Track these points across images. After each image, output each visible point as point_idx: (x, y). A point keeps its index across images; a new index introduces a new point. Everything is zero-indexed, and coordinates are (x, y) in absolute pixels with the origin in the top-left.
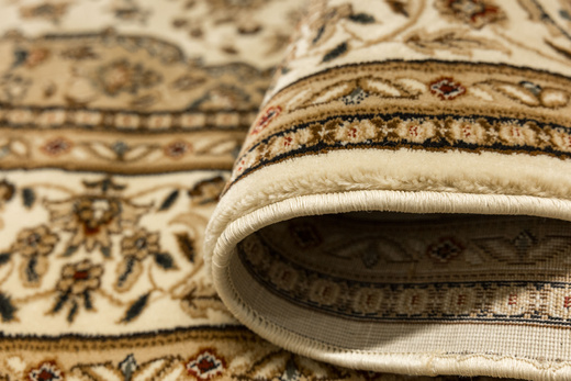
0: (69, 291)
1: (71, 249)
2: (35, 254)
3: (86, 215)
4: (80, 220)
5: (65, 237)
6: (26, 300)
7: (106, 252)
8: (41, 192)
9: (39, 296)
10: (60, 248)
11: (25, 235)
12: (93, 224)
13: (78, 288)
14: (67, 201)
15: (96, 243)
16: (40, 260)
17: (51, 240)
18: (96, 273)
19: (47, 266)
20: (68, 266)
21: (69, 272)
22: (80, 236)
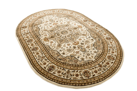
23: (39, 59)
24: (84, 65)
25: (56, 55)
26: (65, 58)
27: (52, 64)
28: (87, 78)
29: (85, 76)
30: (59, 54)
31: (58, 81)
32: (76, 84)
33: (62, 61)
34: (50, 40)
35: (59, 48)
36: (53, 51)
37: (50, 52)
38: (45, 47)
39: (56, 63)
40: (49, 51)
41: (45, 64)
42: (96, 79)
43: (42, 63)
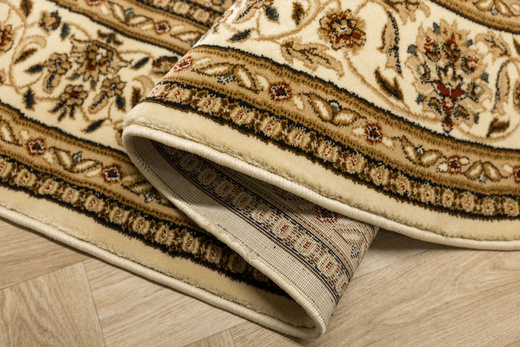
0: (65, 102)
1: (76, 76)
2: (56, 72)
3: (91, 56)
4: (87, 58)
5: (75, 66)
6: (42, 99)
7: (93, 84)
8: (73, 30)
9: (49, 98)
10: (70, 73)
11: (55, 57)
12: (93, 63)
13: (70, 102)
14: (85, 42)
15: (91, 76)
16: (57, 76)
17: (67, 66)
18: (83, 96)
19: (59, 82)
20: (70, 86)
21: (69, 90)
22: (83, 69)
43: (310, 35)
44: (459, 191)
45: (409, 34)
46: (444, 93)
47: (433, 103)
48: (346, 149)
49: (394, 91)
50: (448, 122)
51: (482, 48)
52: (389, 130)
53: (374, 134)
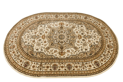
23: (83, 68)
24: (102, 44)
25: (85, 55)
26: (91, 51)
27: (93, 62)
28: (113, 48)
29: (111, 48)
30: (85, 53)
31: (109, 65)
32: (115, 56)
33: (93, 54)
34: (65, 51)
35: (78, 49)
36: (80, 55)
37: (80, 57)
38: (71, 58)
39: (93, 59)
40: (78, 57)
41: (90, 66)
42: (115, 44)
43: (89, 68)
44: (103, 69)
45: (93, 63)
46: (97, 65)
47: (97, 66)
48: (95, 73)
49: (95, 67)
50: (99, 66)
51: (97, 60)
52: (96, 70)
53: (96, 71)
